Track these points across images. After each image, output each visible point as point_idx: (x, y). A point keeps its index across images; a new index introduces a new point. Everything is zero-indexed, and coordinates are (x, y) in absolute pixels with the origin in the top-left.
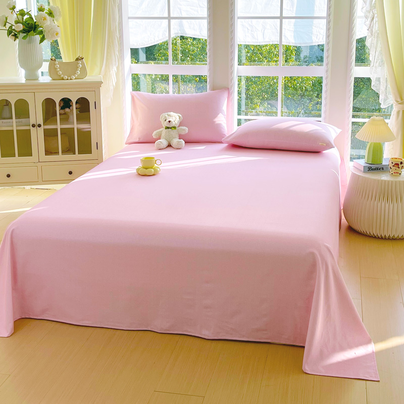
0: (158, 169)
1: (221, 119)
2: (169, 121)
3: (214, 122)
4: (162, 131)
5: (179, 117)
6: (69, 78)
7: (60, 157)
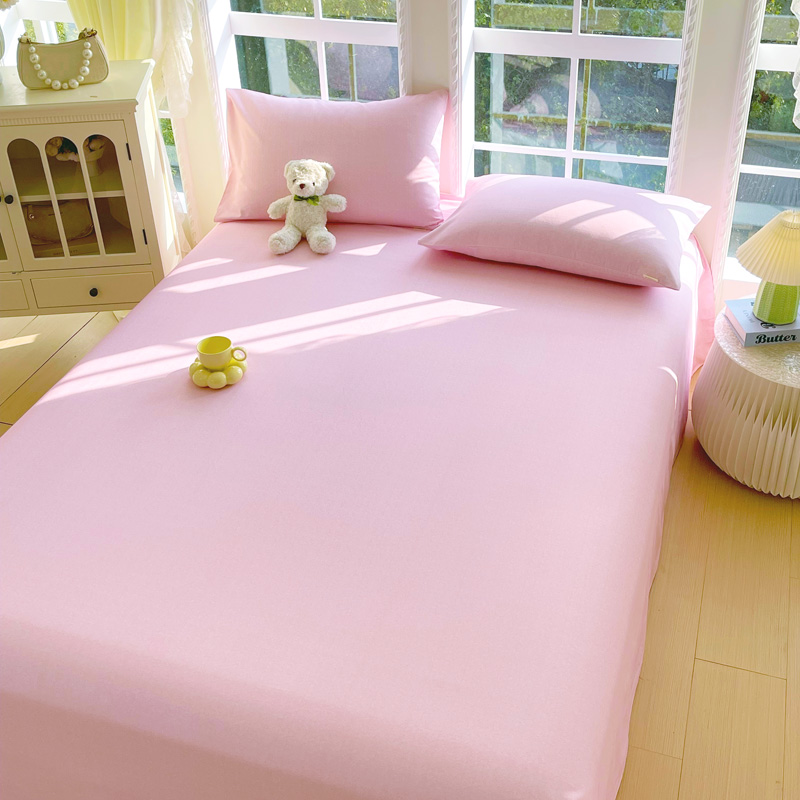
0: (240, 370)
1: (427, 173)
2: (302, 186)
3: (408, 182)
4: (288, 204)
5: (327, 171)
6: (66, 85)
7: (67, 260)
